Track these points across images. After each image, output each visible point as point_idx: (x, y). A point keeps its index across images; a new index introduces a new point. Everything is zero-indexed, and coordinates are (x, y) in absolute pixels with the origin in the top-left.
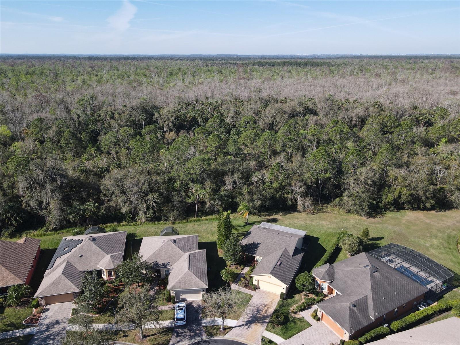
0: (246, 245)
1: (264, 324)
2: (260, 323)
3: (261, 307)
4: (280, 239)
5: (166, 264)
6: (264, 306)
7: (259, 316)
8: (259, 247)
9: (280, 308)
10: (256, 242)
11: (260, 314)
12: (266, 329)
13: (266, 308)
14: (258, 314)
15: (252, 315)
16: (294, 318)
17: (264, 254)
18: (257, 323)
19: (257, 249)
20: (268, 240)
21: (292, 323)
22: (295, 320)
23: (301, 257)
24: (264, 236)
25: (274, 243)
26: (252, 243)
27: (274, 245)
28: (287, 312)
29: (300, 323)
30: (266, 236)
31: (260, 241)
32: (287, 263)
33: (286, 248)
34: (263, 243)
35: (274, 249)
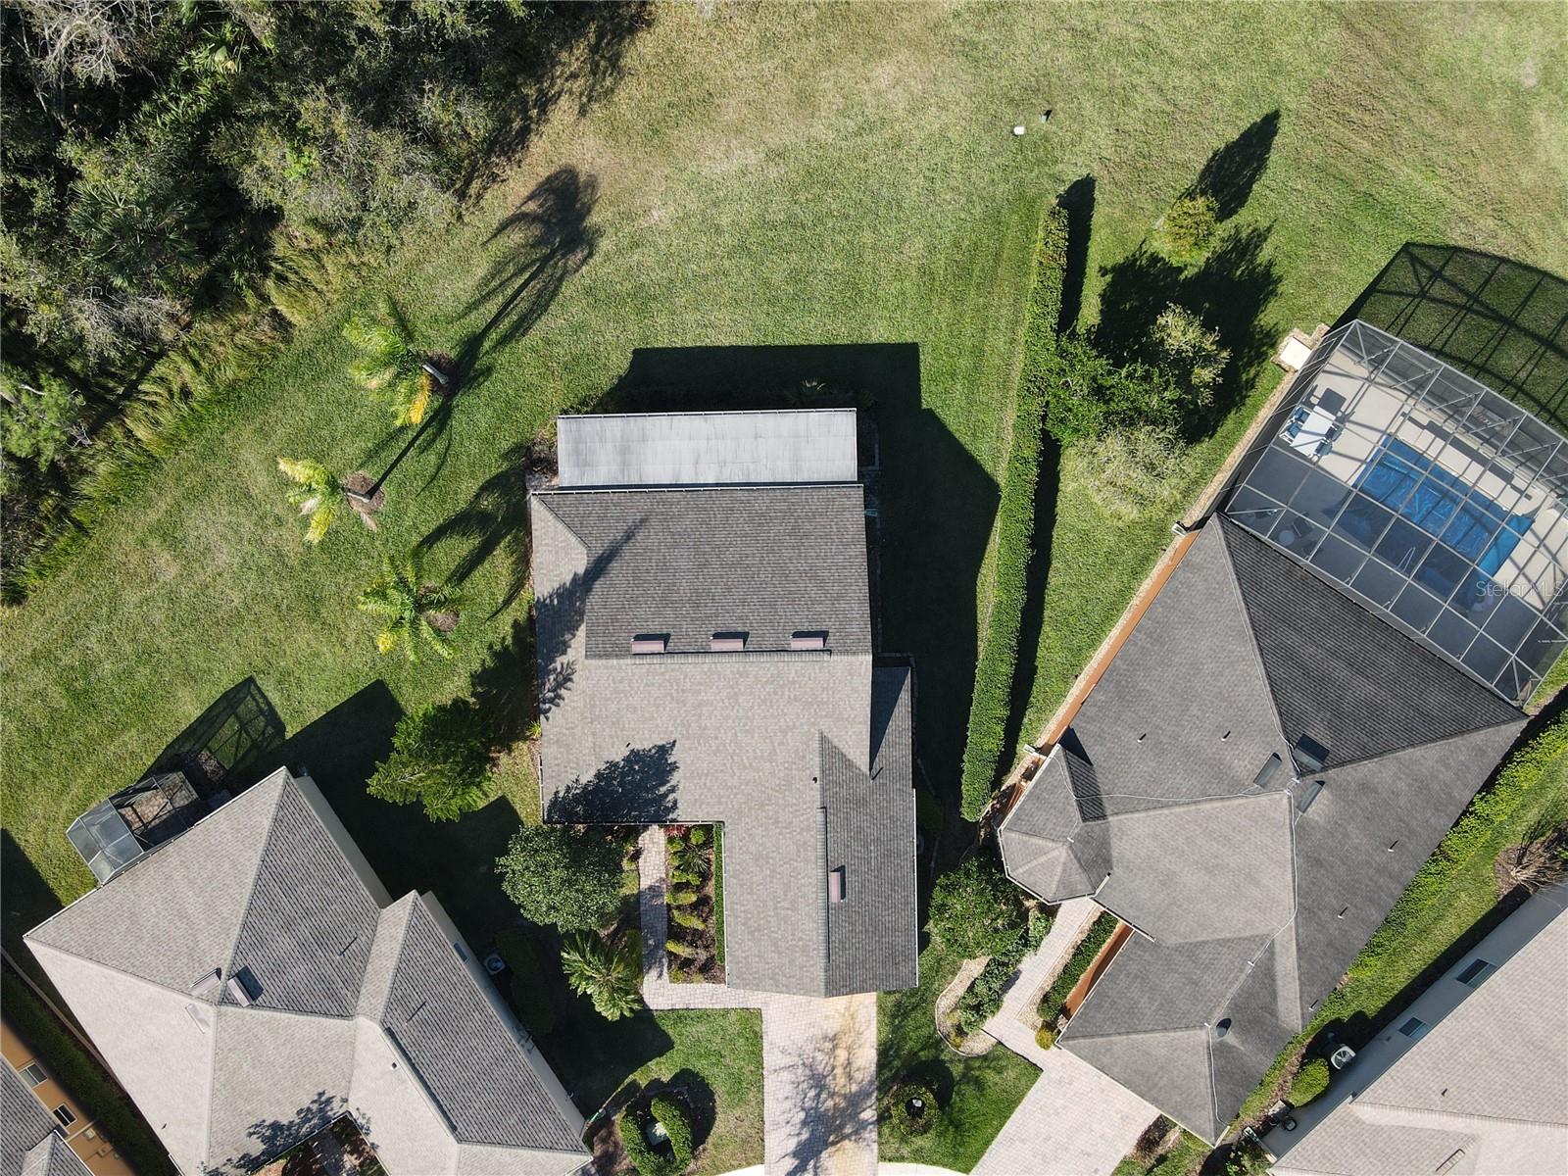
0: (599, 775)
1: (867, 1135)
2: (848, 1137)
3: (819, 1056)
5: (315, 1107)
6: (828, 1045)
7: (830, 1103)
8: (674, 767)
9: (896, 1029)
10: (645, 742)
11: (832, 1095)
12: (883, 1158)
13: (842, 1055)
14: (824, 1096)
15: (802, 1115)
16: (968, 1061)
17: (721, 803)
18: (838, 1142)
19: (668, 782)
20: (705, 710)
21: (969, 1090)
22: (973, 1069)
23: (908, 723)
24: (671, 695)
25: (745, 725)
26: (627, 760)
27: (753, 737)
28: (930, 1037)
29: (997, 1078)
30: (684, 691)
31: (665, 733)
32: (866, 845)
33: (823, 739)
34: (688, 739)
35: (762, 757)
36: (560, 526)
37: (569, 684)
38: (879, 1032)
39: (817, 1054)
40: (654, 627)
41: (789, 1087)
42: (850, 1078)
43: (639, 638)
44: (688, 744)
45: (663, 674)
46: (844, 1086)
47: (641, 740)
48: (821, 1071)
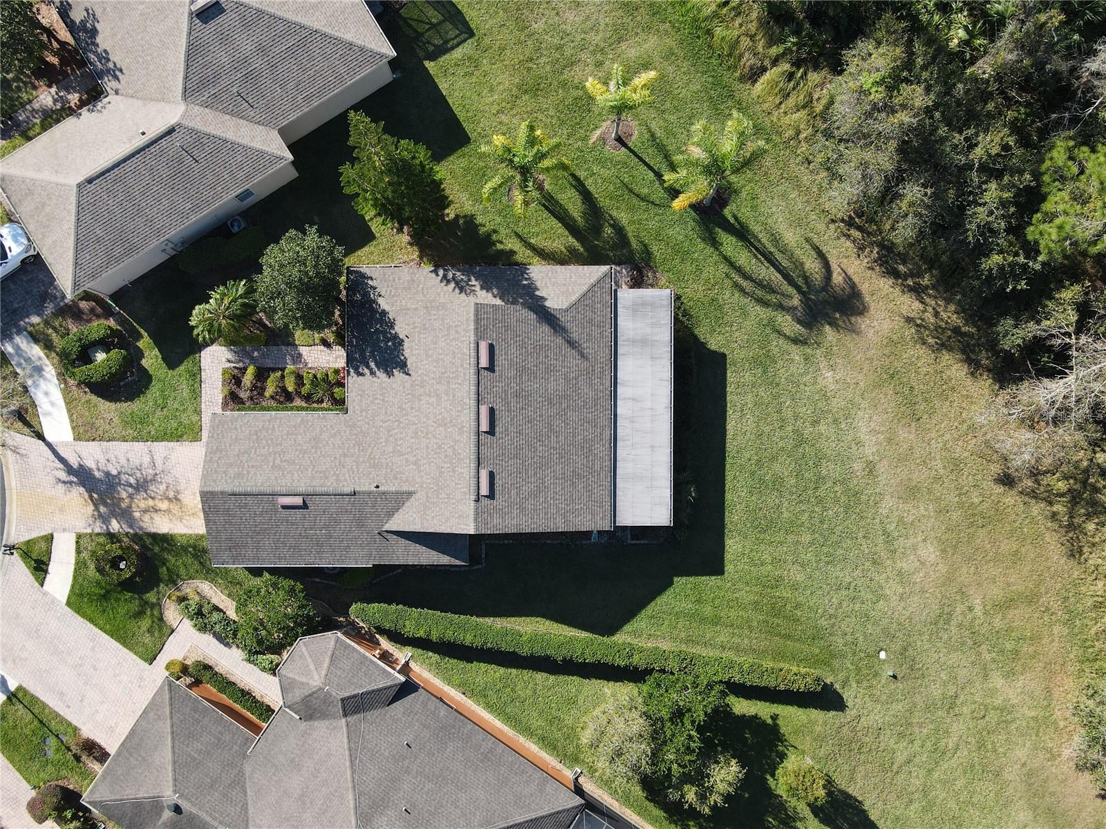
0: (384, 313)
1: (98, 524)
2: (97, 509)
3: (163, 487)
4: (450, 452)
6: (171, 495)
7: (124, 495)
8: (390, 374)
9: (184, 549)
10: (410, 352)
11: (131, 497)
12: (79, 537)
13: (164, 505)
14: (130, 490)
15: (114, 472)
16: (159, 605)
17: (361, 412)
18: (92, 500)
19: (379, 369)
20: (433, 399)
21: (135, 606)
22: (151, 610)
23: (424, 562)
24: (445, 372)
25: (422, 432)
26: (396, 336)
27: (412, 438)
28: (178, 576)
29: (144, 629)
30: (448, 382)
31: (417, 367)
32: (326, 526)
33: (410, 494)
34: (412, 385)
35: (397, 445)
36: (585, 288)
37: (457, 290)
38: (181, 536)
39: (164, 485)
40: (500, 360)
41: (137, 462)
42: (145, 511)
43: (491, 348)
44: (408, 385)
45: (462, 366)
46: (138, 507)
47: (411, 348)
48: (151, 488)
